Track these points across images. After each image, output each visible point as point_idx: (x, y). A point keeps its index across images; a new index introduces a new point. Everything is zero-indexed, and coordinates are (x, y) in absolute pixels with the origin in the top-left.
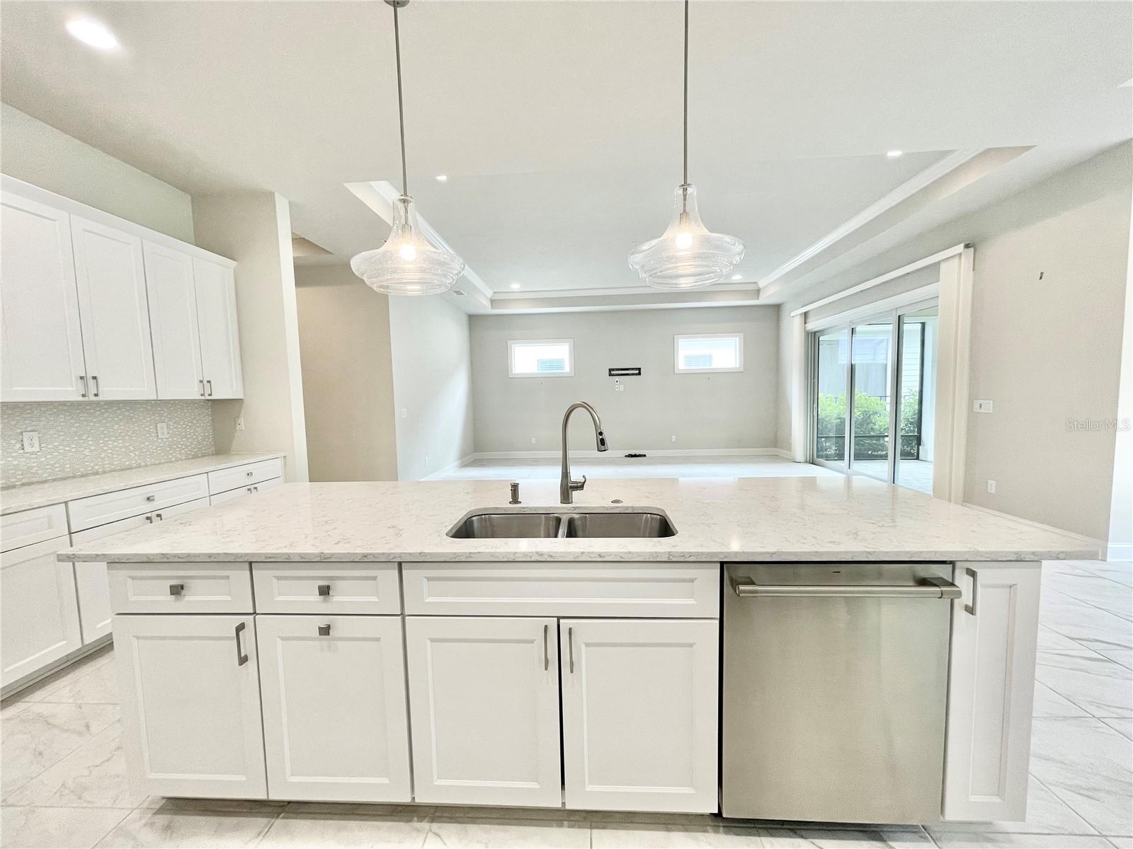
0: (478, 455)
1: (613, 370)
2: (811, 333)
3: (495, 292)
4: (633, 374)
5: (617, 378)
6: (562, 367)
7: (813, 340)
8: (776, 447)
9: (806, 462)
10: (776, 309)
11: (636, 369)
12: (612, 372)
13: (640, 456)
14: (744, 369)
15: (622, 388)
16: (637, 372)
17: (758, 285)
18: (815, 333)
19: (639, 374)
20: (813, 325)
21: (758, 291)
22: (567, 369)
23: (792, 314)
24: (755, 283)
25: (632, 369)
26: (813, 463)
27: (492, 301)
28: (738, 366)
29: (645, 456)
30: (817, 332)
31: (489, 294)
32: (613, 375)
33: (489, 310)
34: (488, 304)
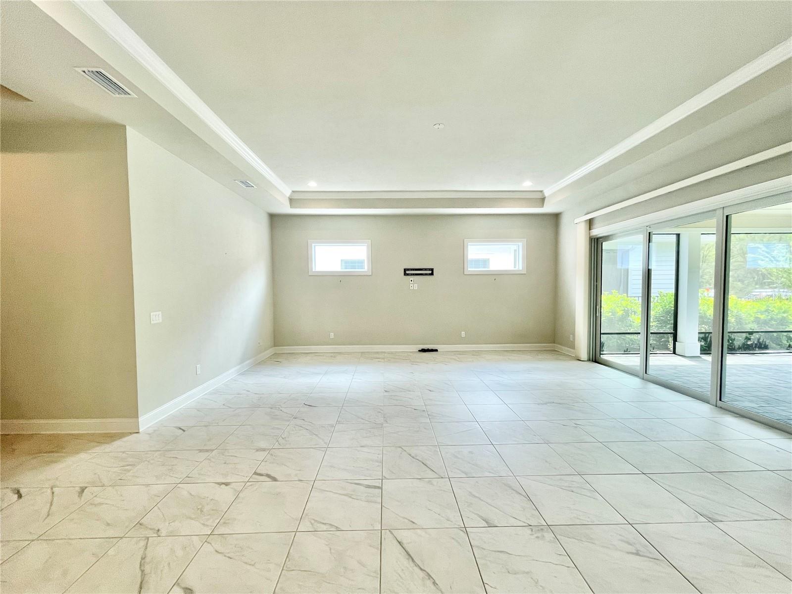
0: (279, 349)
1: (408, 270)
2: (595, 239)
3: (293, 191)
4: (426, 274)
5: (412, 278)
6: (362, 267)
7: (596, 244)
8: (554, 343)
9: (589, 360)
10: (556, 218)
11: (430, 269)
12: (407, 272)
13: (432, 350)
14: (527, 272)
15: (416, 287)
16: (430, 272)
17: (543, 194)
18: (598, 239)
19: (432, 274)
20: (597, 232)
21: (543, 200)
22: (366, 268)
23: (576, 221)
24: (541, 191)
25: (426, 269)
26: (596, 362)
27: (291, 200)
28: (521, 268)
29: (436, 350)
30: (601, 238)
31: (288, 193)
32: (408, 275)
33: (287, 209)
34: (287, 203)
